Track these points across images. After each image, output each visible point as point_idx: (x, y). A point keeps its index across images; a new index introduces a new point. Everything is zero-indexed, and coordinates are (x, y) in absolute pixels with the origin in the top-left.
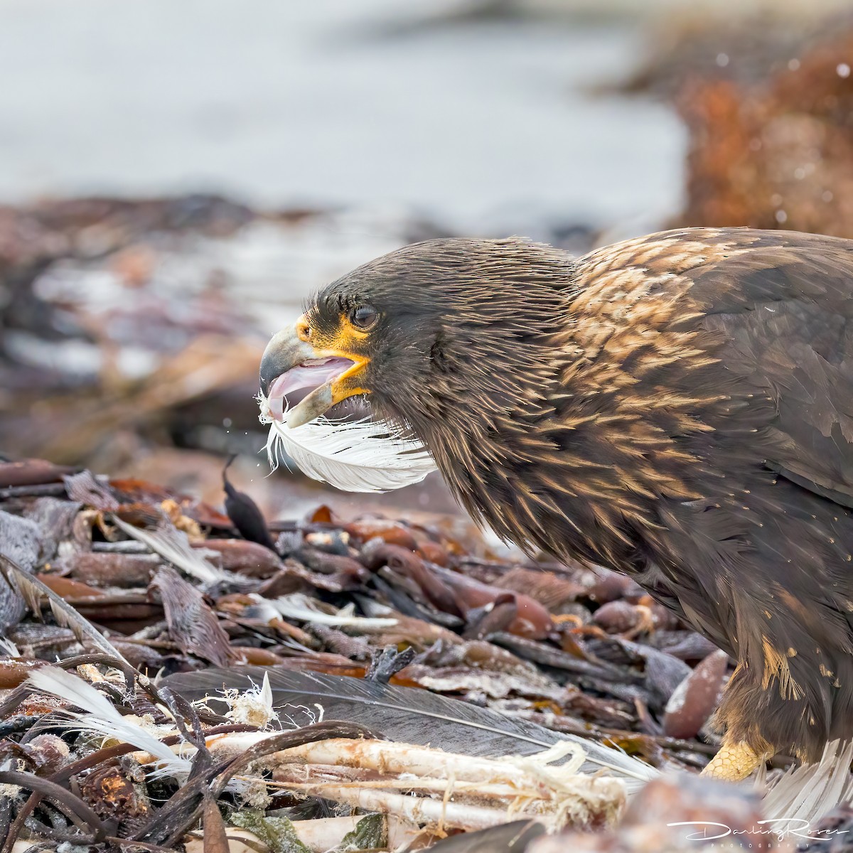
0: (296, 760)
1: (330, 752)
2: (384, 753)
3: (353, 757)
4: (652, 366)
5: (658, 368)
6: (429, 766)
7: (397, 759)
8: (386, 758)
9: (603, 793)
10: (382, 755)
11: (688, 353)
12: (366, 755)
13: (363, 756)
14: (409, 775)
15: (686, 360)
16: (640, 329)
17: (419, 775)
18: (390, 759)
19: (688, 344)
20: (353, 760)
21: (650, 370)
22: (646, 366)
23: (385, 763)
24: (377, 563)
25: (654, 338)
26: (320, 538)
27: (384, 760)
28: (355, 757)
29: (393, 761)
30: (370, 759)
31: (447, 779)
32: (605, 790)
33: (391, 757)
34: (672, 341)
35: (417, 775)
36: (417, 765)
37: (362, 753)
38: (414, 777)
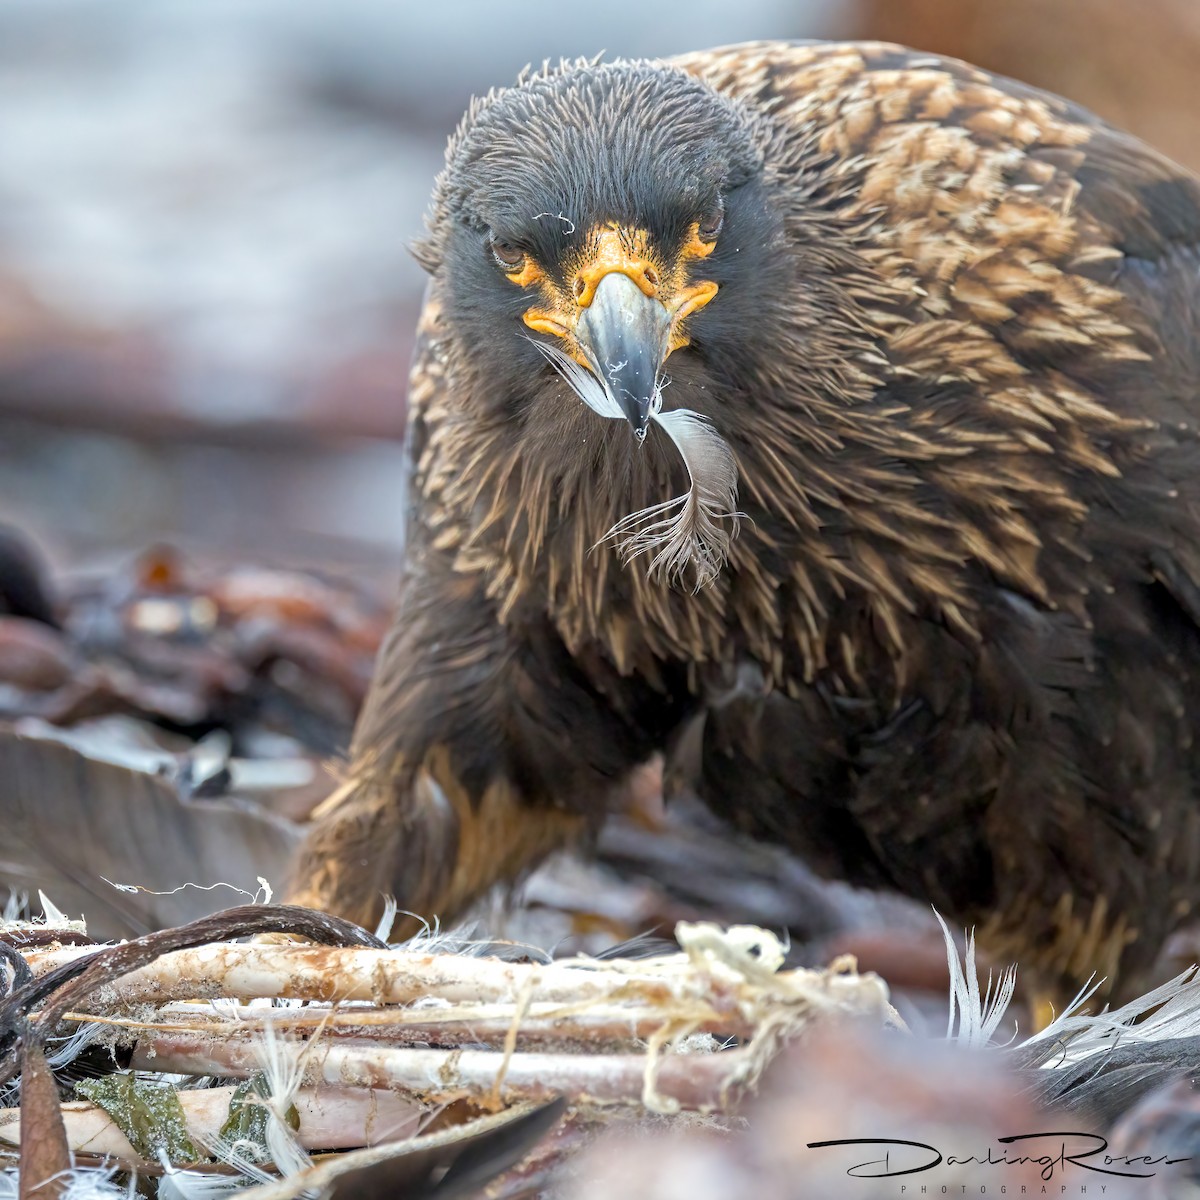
0: (201, 988)
1: (273, 969)
2: (385, 963)
3: (320, 974)
4: (1050, 336)
5: (1060, 342)
6: (477, 983)
7: (411, 973)
8: (389, 972)
9: (846, 1000)
10: (381, 967)
11: (1107, 326)
12: (348, 969)
13: (341, 972)
14: (434, 1001)
15: (1104, 341)
16: (1025, 257)
17: (455, 1001)
18: (397, 975)
19: (1106, 309)
20: (321, 982)
21: (1045, 342)
22: (1040, 334)
23: (387, 982)
24: (265, 662)
25: (1051, 280)
26: (157, 616)
27: (385, 976)
28: (325, 975)
29: (403, 978)
30: (356, 977)
31: (513, 1002)
32: (852, 996)
33: (401, 969)
34: (1082, 295)
35: (450, 1000)
36: (453, 983)
37: (339, 965)
38: (443, 1003)
